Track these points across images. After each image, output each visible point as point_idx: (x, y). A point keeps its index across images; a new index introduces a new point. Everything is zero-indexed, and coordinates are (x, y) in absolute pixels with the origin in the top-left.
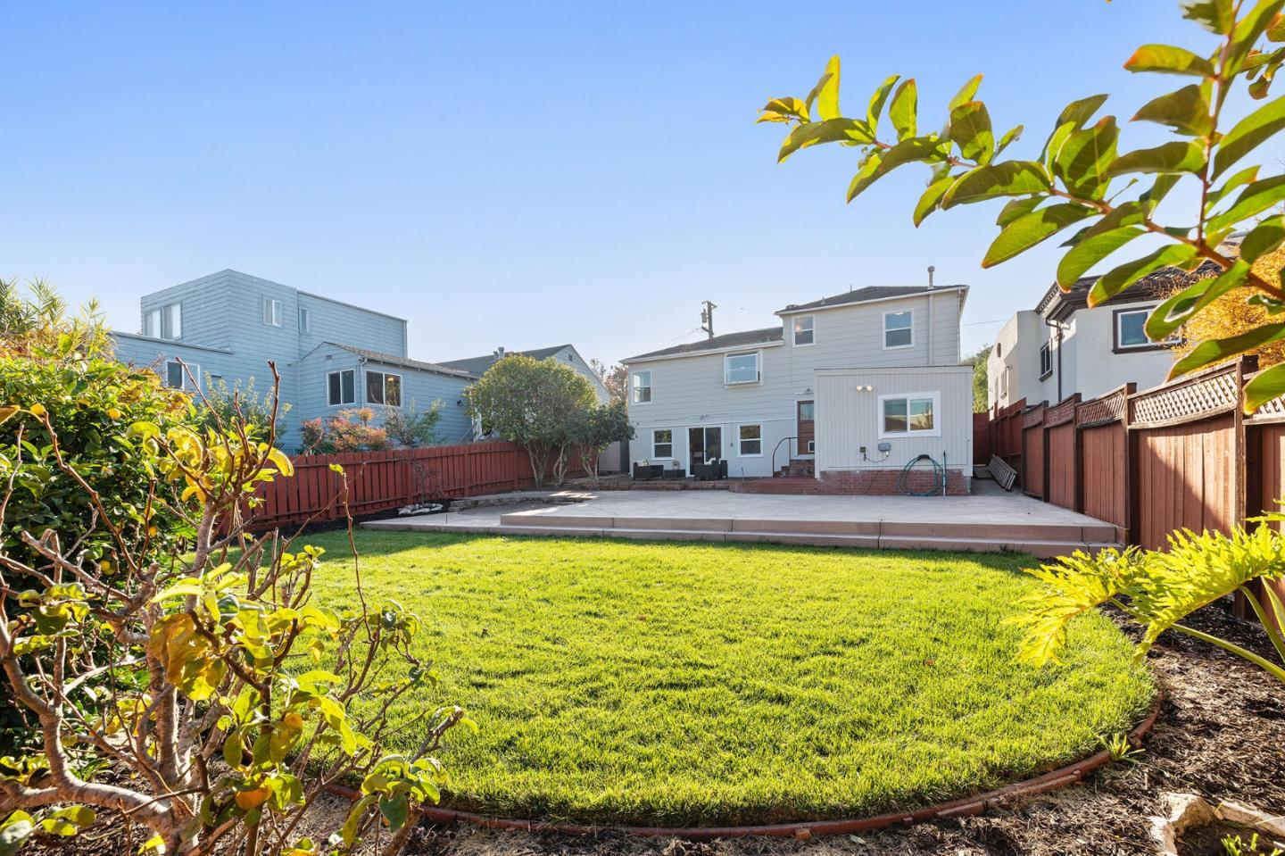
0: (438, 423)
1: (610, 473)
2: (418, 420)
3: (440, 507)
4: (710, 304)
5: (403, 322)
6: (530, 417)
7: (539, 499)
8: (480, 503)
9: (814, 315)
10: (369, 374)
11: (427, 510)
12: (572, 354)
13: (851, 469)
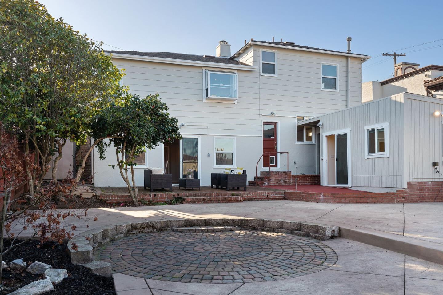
9: (276, 51)
13: (427, 180)
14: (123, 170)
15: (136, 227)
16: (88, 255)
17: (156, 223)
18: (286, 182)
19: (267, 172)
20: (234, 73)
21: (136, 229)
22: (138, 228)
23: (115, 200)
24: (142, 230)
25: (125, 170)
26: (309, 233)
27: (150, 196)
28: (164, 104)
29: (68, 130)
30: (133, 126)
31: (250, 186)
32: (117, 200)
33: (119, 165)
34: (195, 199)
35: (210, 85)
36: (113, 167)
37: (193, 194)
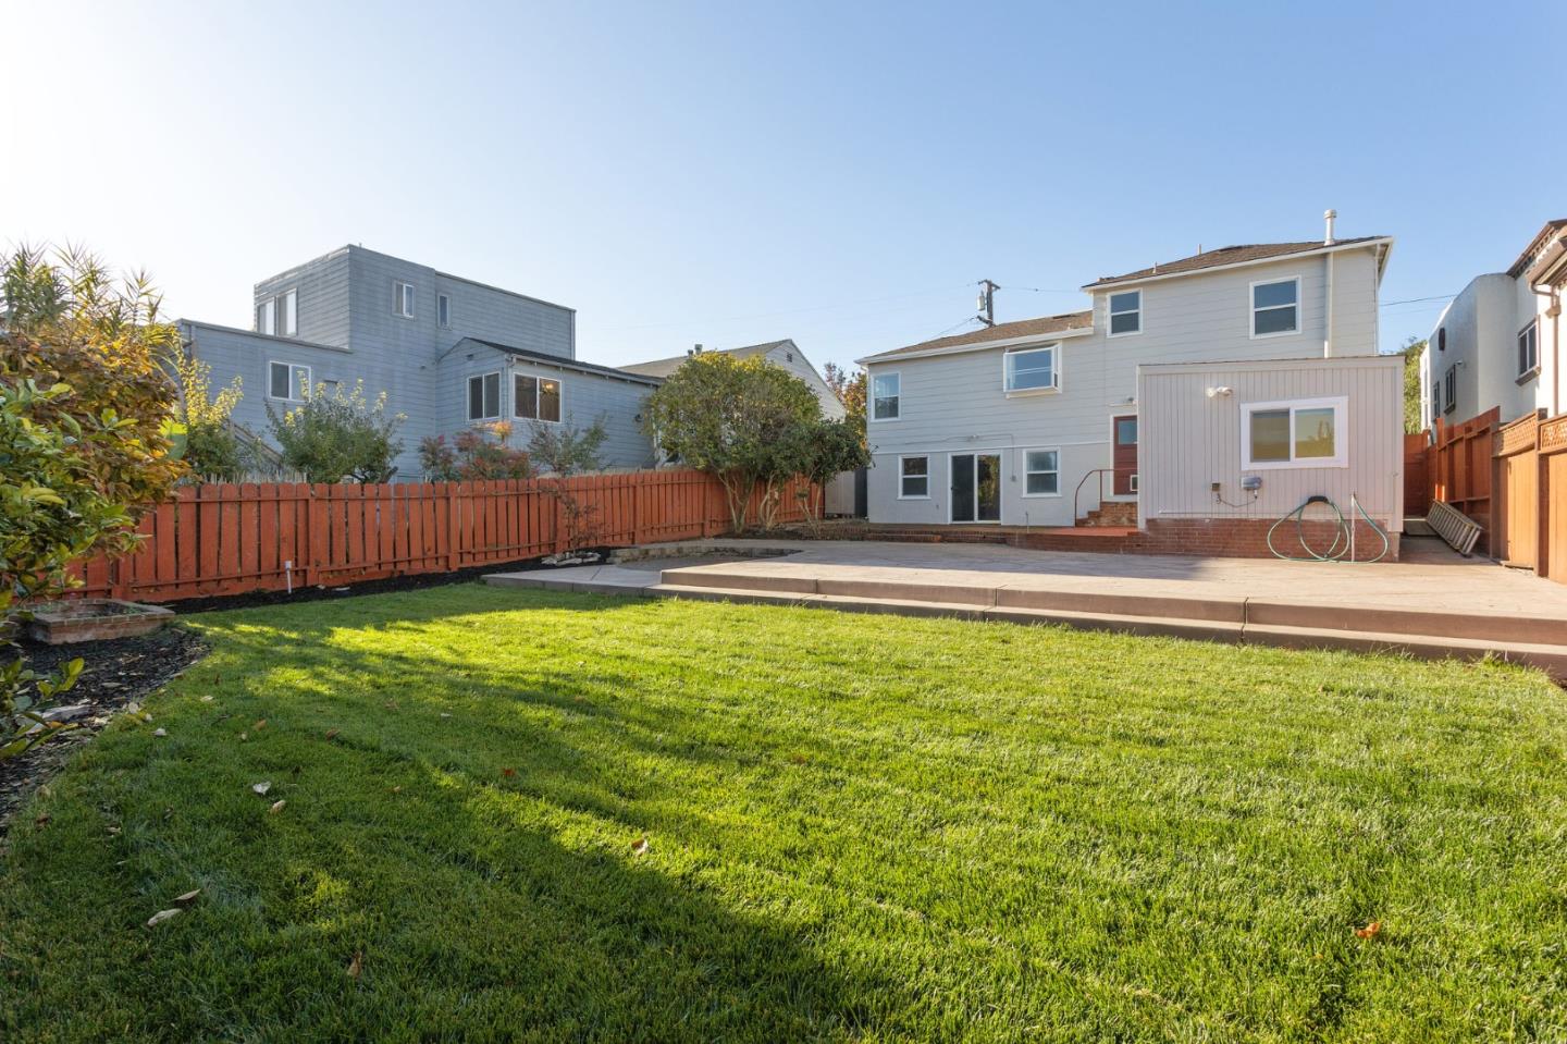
0: (603, 443)
1: (840, 516)
2: (578, 440)
3: (597, 556)
4: (990, 285)
5: (571, 312)
6: (727, 434)
7: (733, 550)
8: (651, 553)
9: (1141, 290)
10: (519, 379)
11: (579, 561)
12: (792, 352)
13: (1196, 517)
35: (1015, 373)
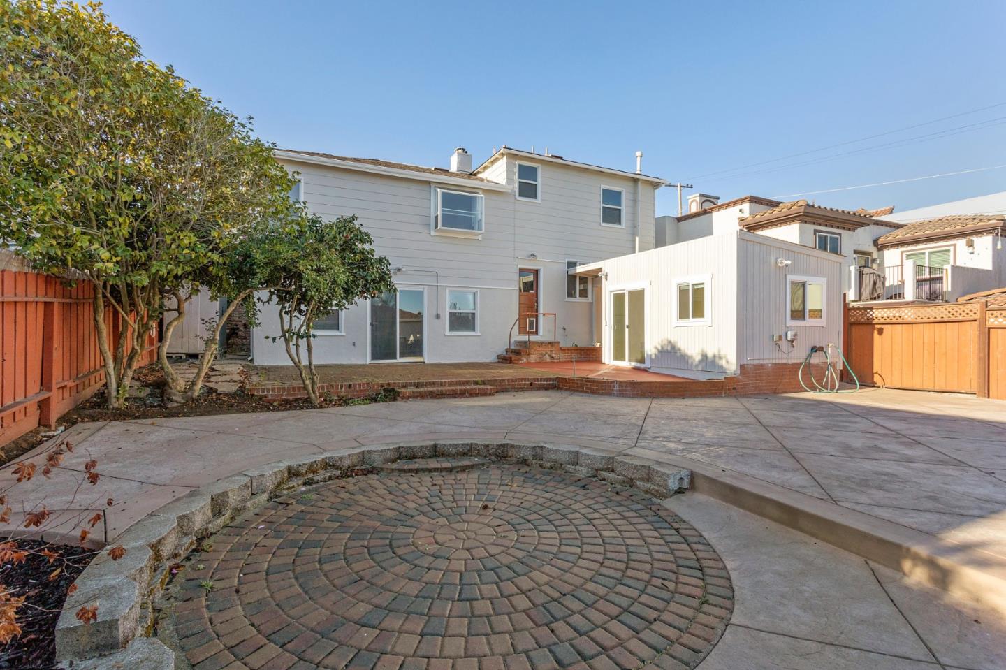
9: (540, 166)
13: (765, 362)
14: (291, 344)
15: (299, 472)
16: (111, 633)
17: (341, 459)
18: (552, 357)
19: (526, 342)
20: (477, 193)
21: (298, 476)
22: (302, 474)
23: (278, 396)
24: (311, 475)
25: (295, 346)
26: (632, 480)
27: (341, 388)
28: (367, 234)
29: (177, 274)
30: (307, 269)
31: (499, 362)
32: (282, 395)
33: (284, 336)
34: (418, 392)
35: (443, 211)
36: (274, 339)
37: (415, 384)
